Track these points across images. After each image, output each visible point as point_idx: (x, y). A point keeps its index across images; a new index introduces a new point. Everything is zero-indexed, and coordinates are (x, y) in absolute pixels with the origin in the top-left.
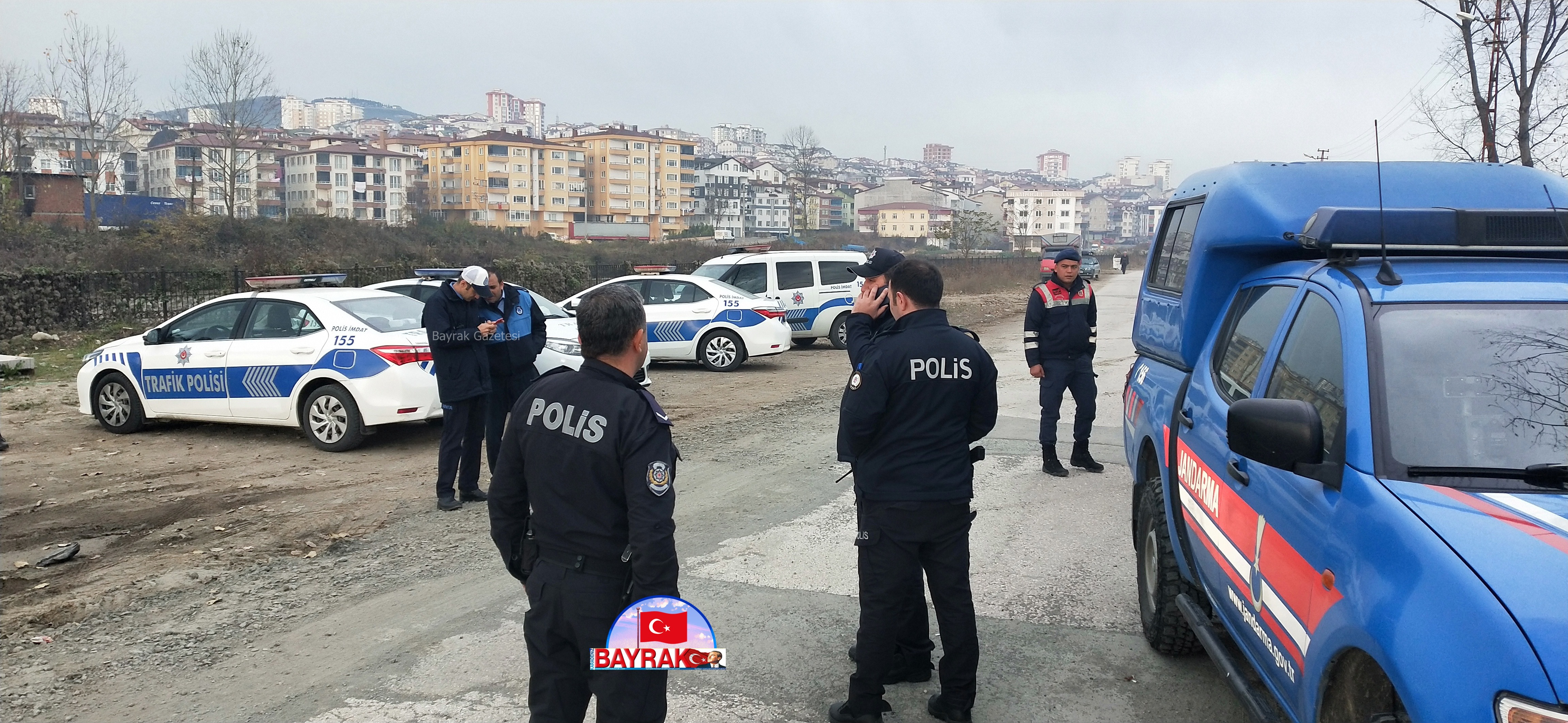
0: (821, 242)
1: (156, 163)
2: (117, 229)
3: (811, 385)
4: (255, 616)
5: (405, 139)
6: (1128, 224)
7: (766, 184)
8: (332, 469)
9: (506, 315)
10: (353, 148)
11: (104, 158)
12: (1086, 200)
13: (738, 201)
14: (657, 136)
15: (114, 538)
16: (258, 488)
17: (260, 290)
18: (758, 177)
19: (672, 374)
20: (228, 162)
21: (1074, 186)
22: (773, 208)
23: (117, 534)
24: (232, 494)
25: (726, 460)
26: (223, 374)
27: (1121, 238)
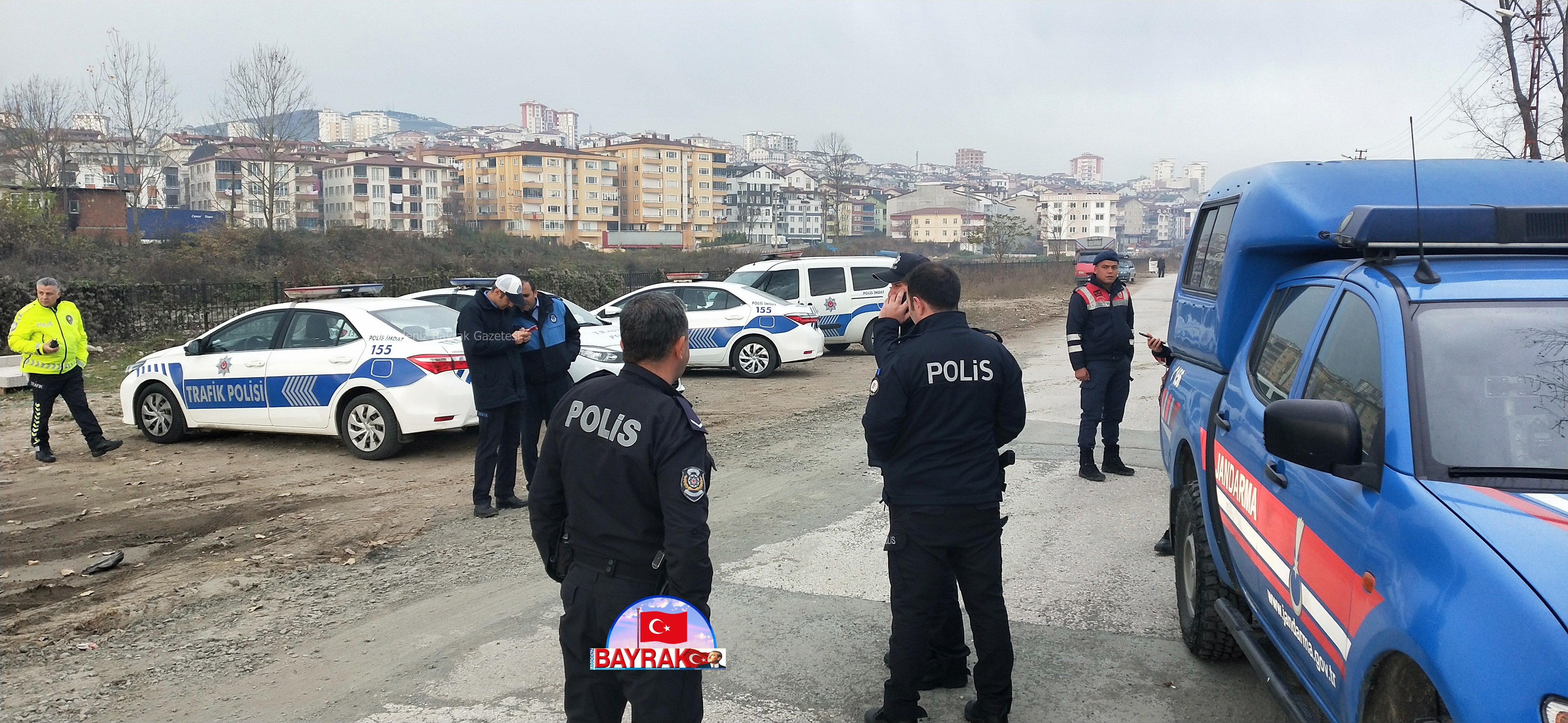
0: (853, 248)
1: (197, 177)
2: (159, 242)
3: (844, 391)
4: (295, 623)
5: (440, 151)
6: (1163, 227)
7: (798, 191)
8: (370, 477)
9: (540, 323)
10: (389, 159)
11: (146, 172)
12: (1121, 203)
13: (770, 208)
14: (689, 146)
15: (157, 546)
16: (298, 496)
17: (298, 300)
18: (790, 184)
19: (705, 381)
20: (267, 175)
21: (1108, 189)
22: (805, 214)
23: (160, 543)
24: (273, 502)
25: (760, 466)
26: (263, 384)
27: (1157, 241)
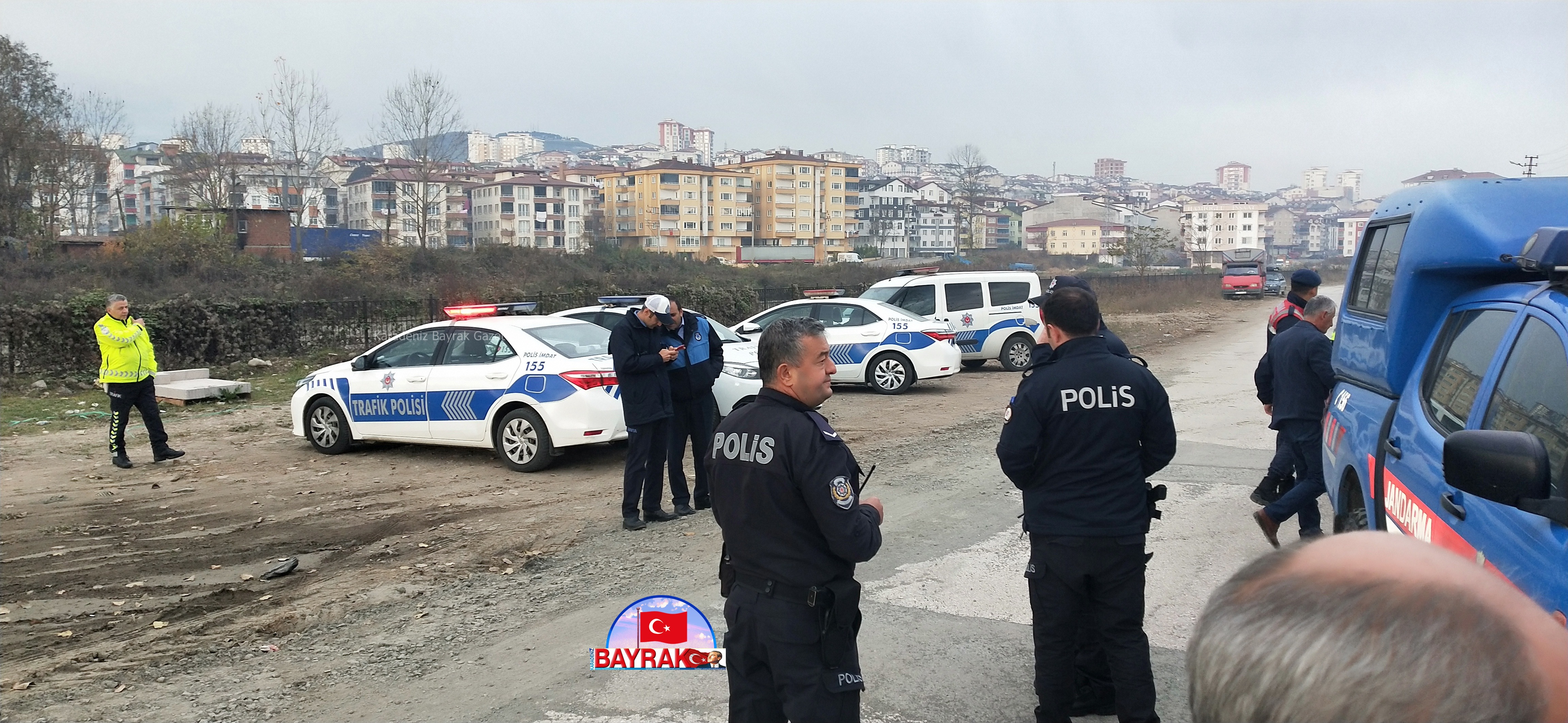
0: (987, 261)
1: (354, 196)
2: (320, 259)
3: (982, 408)
4: (460, 630)
5: (583, 170)
6: (1315, 237)
7: (931, 204)
8: (524, 488)
9: (686, 341)
10: (535, 179)
11: (308, 193)
12: (1269, 213)
13: (903, 222)
14: (822, 161)
15: (328, 553)
16: (457, 507)
17: (457, 318)
18: (923, 197)
19: (841, 396)
20: (421, 195)
21: (1256, 199)
22: (937, 227)
23: (330, 550)
24: (434, 512)
25: (899, 484)
26: (424, 398)
27: (1308, 253)
